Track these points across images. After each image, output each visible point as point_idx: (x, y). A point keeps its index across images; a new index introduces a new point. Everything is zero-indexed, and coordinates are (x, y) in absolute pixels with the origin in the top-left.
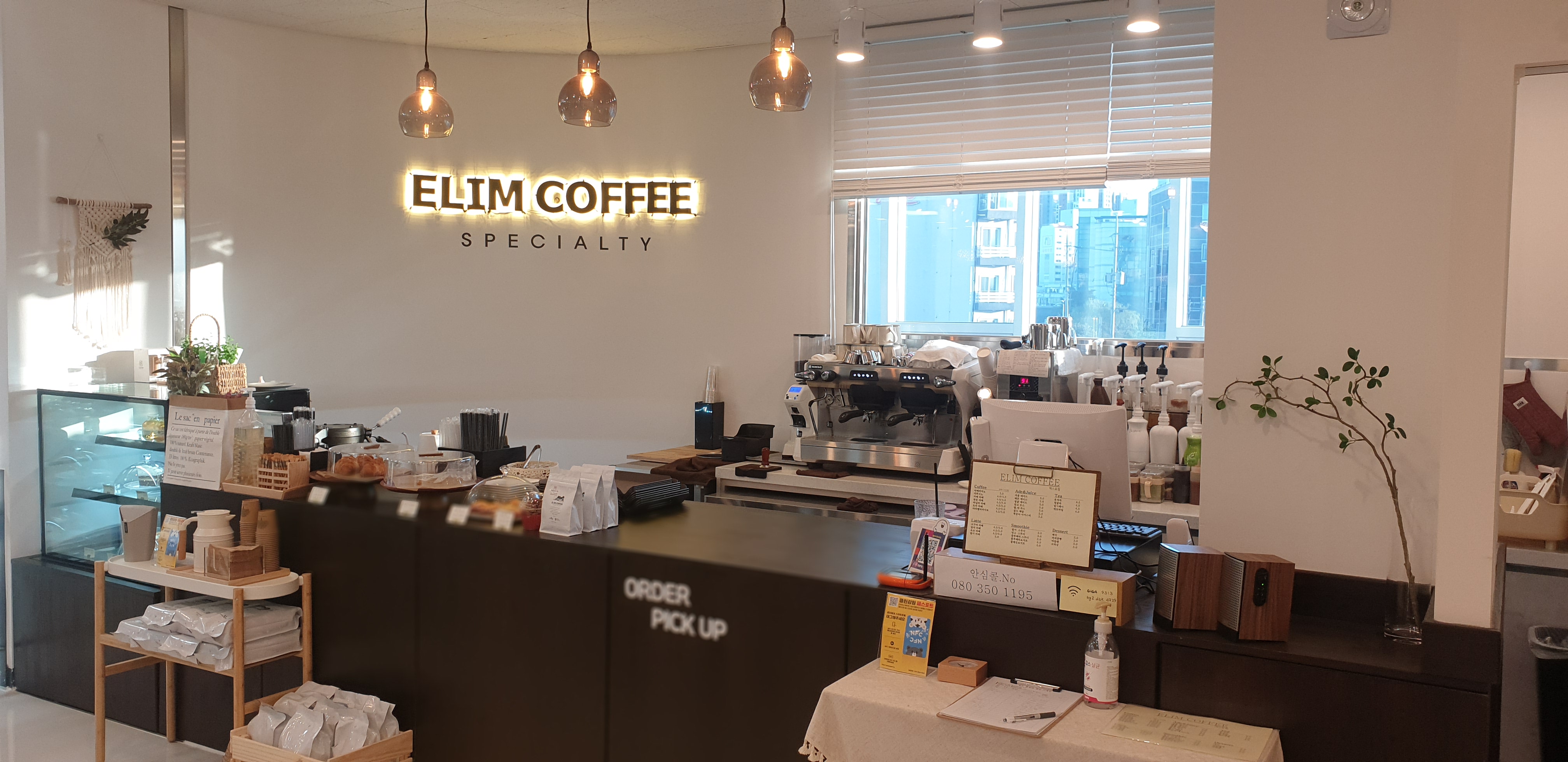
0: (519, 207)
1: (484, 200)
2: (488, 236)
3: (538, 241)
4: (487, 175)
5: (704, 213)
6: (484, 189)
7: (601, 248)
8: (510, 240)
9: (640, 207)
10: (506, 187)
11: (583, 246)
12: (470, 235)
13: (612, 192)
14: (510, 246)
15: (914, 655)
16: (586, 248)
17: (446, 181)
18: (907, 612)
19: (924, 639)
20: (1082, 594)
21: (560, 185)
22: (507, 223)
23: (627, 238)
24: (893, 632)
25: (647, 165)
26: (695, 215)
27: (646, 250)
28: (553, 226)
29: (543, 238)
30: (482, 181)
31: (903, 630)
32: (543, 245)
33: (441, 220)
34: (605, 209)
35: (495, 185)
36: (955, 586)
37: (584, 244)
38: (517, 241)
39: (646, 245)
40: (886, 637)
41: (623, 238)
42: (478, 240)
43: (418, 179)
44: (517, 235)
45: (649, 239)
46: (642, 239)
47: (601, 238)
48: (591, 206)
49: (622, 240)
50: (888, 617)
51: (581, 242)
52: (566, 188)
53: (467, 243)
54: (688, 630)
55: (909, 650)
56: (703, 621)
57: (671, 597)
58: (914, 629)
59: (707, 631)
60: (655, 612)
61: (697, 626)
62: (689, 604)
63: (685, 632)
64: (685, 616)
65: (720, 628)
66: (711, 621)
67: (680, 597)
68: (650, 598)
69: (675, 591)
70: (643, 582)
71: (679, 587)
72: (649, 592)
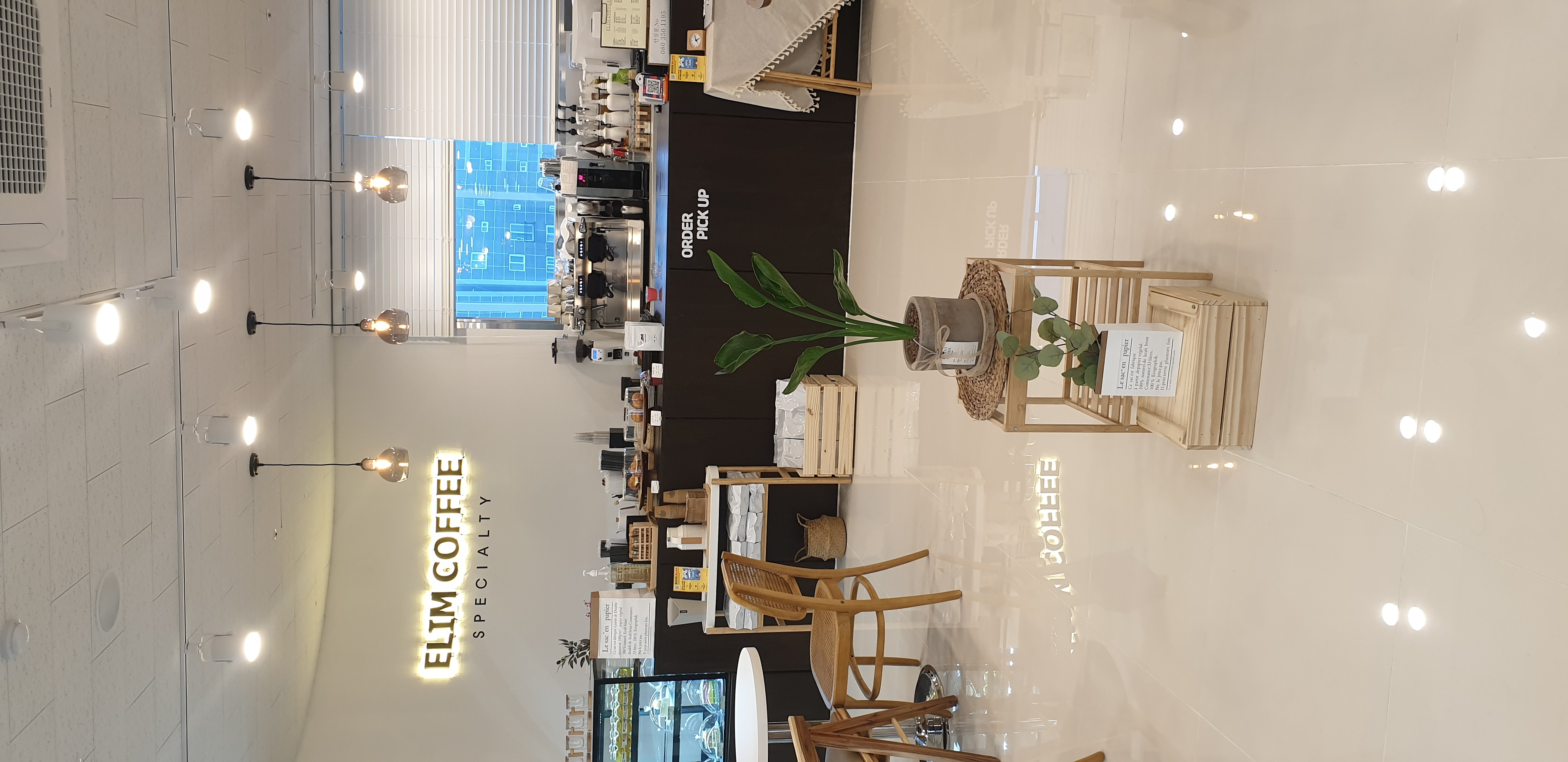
0: (454, 594)
1: (447, 619)
2: (476, 620)
3: (481, 583)
4: (425, 617)
5: (462, 449)
6: (437, 619)
7: (488, 536)
8: (480, 604)
9: (456, 501)
10: (438, 604)
11: (486, 550)
12: (475, 633)
13: (443, 525)
14: (485, 604)
15: (696, 63)
16: (488, 547)
17: (430, 646)
18: (677, 68)
19: (688, 58)
21: (436, 565)
22: (466, 607)
23: (480, 516)
24: (687, 75)
25: (423, 499)
26: (464, 457)
27: (490, 501)
28: (470, 572)
29: (479, 580)
30: (431, 622)
31: (686, 69)
32: (484, 580)
33: (462, 653)
34: (457, 529)
35: (435, 612)
36: (663, 52)
37: (484, 549)
38: (480, 599)
39: (486, 501)
40: (690, 79)
41: (480, 519)
42: (479, 627)
43: (428, 664)
44: (476, 599)
45: (481, 498)
46: (481, 504)
47: (479, 536)
48: (455, 541)
49: (481, 520)
50: (680, 79)
51: (483, 552)
52: (438, 560)
53: (481, 634)
54: (706, 215)
55: (695, 66)
56: (699, 205)
57: (689, 226)
58: (684, 65)
59: (705, 203)
60: (698, 237)
61: (703, 210)
62: (692, 215)
63: (707, 218)
64: (698, 217)
65: (702, 193)
66: (699, 200)
67: (688, 220)
68: (691, 241)
69: (685, 223)
70: (683, 246)
71: (683, 220)
72: (688, 243)
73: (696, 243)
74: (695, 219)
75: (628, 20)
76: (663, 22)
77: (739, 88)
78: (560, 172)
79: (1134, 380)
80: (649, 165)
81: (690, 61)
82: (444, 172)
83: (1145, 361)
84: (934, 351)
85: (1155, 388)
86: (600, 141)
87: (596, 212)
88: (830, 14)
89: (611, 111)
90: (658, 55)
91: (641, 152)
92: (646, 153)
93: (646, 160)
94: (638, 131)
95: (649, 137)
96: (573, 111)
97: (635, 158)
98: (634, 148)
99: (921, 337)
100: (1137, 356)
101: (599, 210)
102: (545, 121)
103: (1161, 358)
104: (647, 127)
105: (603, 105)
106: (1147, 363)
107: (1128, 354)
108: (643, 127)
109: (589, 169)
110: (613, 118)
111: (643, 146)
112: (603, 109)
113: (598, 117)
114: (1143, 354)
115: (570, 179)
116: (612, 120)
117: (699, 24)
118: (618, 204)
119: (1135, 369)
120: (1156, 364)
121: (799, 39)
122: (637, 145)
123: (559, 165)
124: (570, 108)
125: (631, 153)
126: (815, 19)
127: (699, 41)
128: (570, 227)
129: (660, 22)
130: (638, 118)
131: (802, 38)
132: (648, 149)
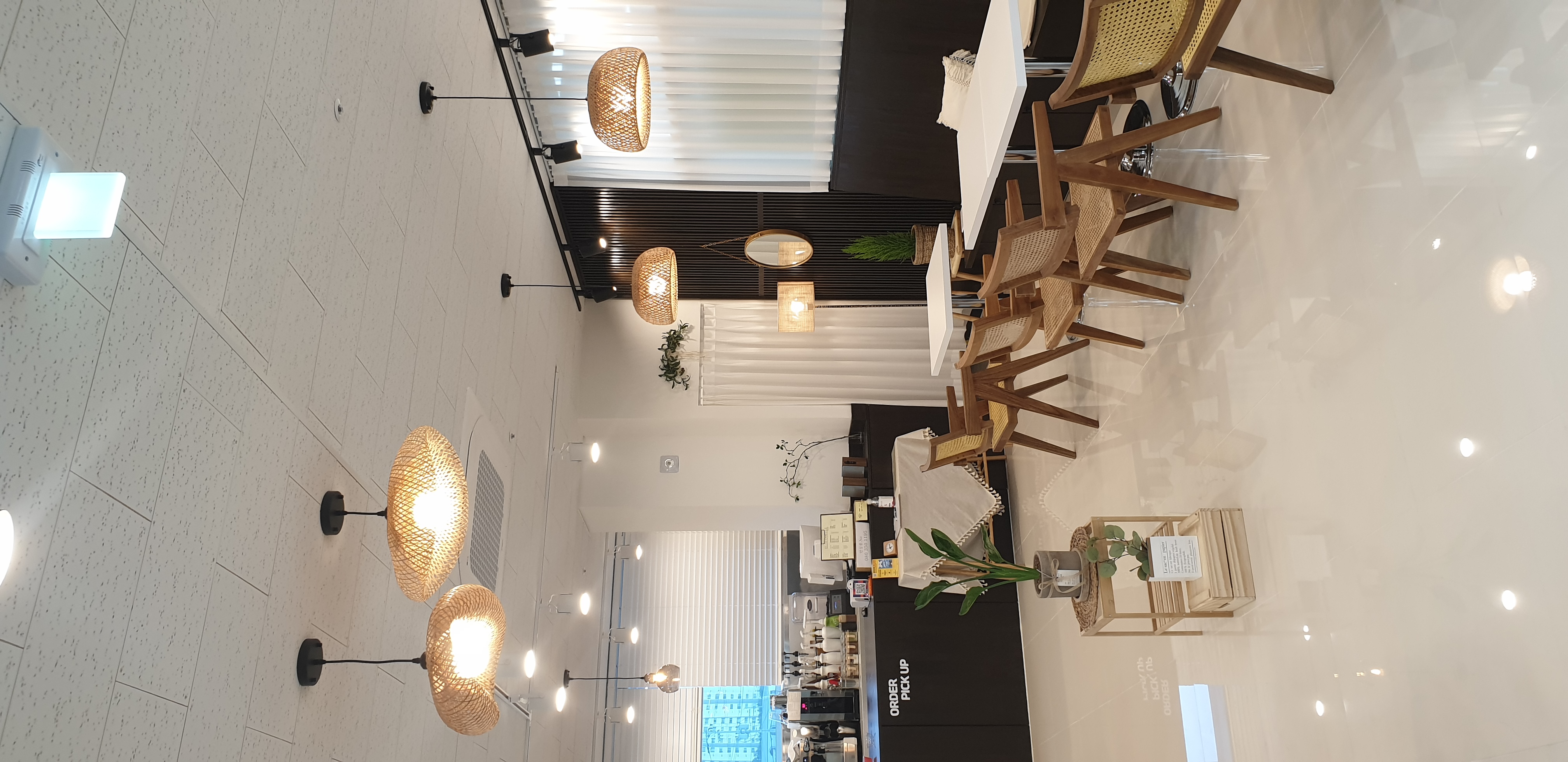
15: (891, 564)
18: (878, 569)
19: (885, 561)
20: (861, 513)
24: (885, 573)
31: (884, 569)
36: (867, 560)
40: (888, 576)
50: (880, 577)
54: (907, 680)
55: (890, 566)
56: (902, 672)
57: (895, 690)
58: (883, 566)
59: (906, 670)
60: (903, 698)
61: (905, 675)
62: (896, 680)
63: (908, 682)
64: (901, 682)
65: (903, 663)
66: (901, 668)
67: (894, 685)
68: (897, 702)
69: (891, 687)
70: (891, 707)
71: (890, 685)
72: (895, 703)
73: (901, 703)
74: (898, 683)
75: (840, 540)
76: (866, 539)
77: (924, 573)
78: (786, 703)
79: (1173, 567)
80: (858, 690)
81: (887, 562)
82: (693, 714)
83: (1177, 555)
84: (1051, 576)
85: (1188, 572)
86: (818, 678)
87: (817, 735)
88: (986, 518)
89: (825, 653)
90: (864, 562)
91: (851, 679)
92: (856, 680)
93: (855, 686)
94: (848, 662)
95: (857, 667)
96: (796, 656)
97: (847, 685)
98: (846, 677)
99: (1041, 568)
100: (1172, 552)
101: (819, 734)
102: (773, 666)
103: (1187, 553)
104: (856, 659)
105: (819, 648)
106: (1179, 556)
107: (1166, 551)
108: (852, 658)
109: (810, 698)
110: (828, 658)
111: (853, 674)
112: (820, 651)
113: (816, 658)
114: (1175, 550)
115: (795, 707)
116: (827, 658)
117: (892, 536)
118: (835, 724)
119: (1172, 560)
120: (1185, 556)
121: (965, 536)
122: (849, 674)
123: (785, 697)
124: (793, 654)
125: (843, 681)
126: (975, 521)
127: (892, 548)
128: (796, 749)
129: (863, 539)
130: (848, 651)
131: (967, 536)
132: (858, 677)
